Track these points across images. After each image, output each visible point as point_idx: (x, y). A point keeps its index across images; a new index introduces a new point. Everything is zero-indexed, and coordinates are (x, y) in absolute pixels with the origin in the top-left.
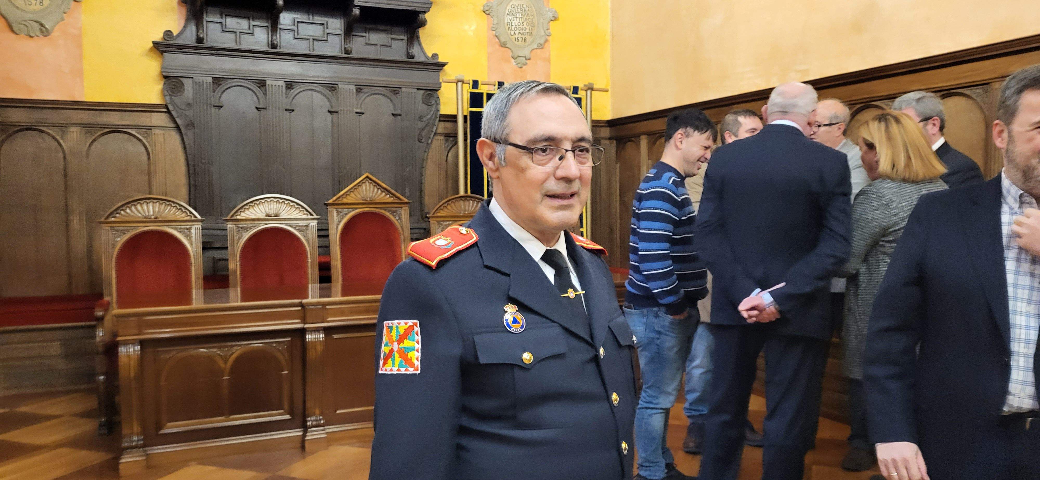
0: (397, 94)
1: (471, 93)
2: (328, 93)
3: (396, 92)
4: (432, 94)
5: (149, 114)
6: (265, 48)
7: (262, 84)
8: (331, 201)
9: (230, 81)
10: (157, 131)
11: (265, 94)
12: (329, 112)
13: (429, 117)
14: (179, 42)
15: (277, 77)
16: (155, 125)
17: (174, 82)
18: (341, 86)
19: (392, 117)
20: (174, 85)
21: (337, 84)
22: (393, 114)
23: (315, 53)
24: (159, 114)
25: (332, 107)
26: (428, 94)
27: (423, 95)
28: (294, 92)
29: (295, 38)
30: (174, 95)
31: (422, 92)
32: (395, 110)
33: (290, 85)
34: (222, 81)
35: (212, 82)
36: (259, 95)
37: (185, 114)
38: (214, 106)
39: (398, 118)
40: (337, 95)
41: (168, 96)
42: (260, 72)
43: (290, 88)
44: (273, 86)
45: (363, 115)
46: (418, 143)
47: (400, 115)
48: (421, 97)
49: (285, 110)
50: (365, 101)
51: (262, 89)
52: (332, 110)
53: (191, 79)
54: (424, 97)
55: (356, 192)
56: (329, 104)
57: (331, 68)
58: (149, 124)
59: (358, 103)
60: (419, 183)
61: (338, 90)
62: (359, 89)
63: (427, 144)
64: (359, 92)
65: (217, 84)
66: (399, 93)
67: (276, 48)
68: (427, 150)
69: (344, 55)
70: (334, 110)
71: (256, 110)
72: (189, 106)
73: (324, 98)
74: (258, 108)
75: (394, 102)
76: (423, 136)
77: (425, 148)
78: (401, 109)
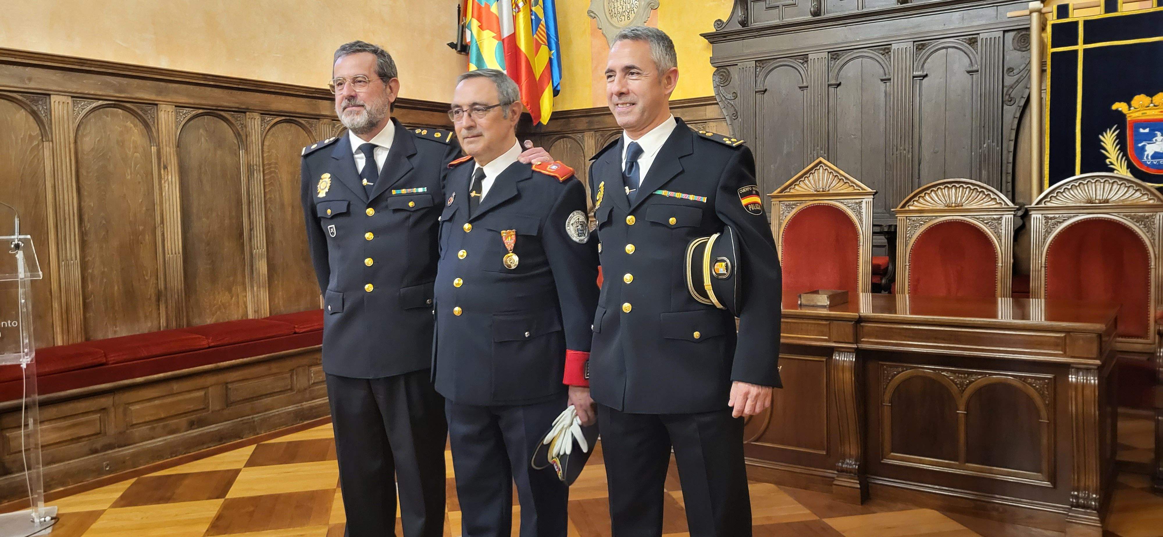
0: (974, 43)
2: (881, 58)
3: (973, 40)
4: (1024, 35)
5: (704, 107)
6: (809, 17)
7: (805, 58)
8: (775, 193)
9: (772, 62)
10: (712, 124)
11: (807, 71)
12: (882, 80)
13: (1021, 68)
14: (727, 29)
15: (818, 49)
16: (710, 118)
17: (721, 72)
18: (894, 47)
19: (968, 75)
20: (722, 75)
21: (890, 44)
22: (968, 72)
23: (865, 10)
24: (713, 106)
25: (885, 75)
26: (1022, 35)
27: (1012, 39)
28: (839, 62)
30: (722, 85)
31: (1011, 35)
32: (972, 64)
33: (835, 55)
34: (766, 63)
35: (756, 66)
36: (802, 72)
37: (731, 104)
38: (756, 92)
39: (975, 76)
40: (890, 58)
41: (716, 87)
42: (800, 46)
43: (835, 59)
44: (816, 59)
45: (926, 79)
46: (1005, 107)
47: (977, 71)
48: (1011, 42)
49: (829, 85)
50: (929, 60)
51: (805, 65)
52: (884, 78)
53: (737, 66)
54: (1016, 41)
55: (806, 181)
56: (882, 70)
57: (882, 26)
58: (704, 118)
59: (918, 64)
60: (1005, 162)
61: (892, 51)
62: (921, 45)
63: (1019, 106)
64: (920, 49)
65: (760, 67)
66: (977, 41)
67: (819, 15)
68: (1018, 115)
69: (900, 6)
70: (887, 77)
71: (799, 90)
72: (734, 94)
73: (877, 63)
74: (800, 88)
75: (971, 55)
76: (1012, 96)
77: (1015, 114)
78: (979, 63)
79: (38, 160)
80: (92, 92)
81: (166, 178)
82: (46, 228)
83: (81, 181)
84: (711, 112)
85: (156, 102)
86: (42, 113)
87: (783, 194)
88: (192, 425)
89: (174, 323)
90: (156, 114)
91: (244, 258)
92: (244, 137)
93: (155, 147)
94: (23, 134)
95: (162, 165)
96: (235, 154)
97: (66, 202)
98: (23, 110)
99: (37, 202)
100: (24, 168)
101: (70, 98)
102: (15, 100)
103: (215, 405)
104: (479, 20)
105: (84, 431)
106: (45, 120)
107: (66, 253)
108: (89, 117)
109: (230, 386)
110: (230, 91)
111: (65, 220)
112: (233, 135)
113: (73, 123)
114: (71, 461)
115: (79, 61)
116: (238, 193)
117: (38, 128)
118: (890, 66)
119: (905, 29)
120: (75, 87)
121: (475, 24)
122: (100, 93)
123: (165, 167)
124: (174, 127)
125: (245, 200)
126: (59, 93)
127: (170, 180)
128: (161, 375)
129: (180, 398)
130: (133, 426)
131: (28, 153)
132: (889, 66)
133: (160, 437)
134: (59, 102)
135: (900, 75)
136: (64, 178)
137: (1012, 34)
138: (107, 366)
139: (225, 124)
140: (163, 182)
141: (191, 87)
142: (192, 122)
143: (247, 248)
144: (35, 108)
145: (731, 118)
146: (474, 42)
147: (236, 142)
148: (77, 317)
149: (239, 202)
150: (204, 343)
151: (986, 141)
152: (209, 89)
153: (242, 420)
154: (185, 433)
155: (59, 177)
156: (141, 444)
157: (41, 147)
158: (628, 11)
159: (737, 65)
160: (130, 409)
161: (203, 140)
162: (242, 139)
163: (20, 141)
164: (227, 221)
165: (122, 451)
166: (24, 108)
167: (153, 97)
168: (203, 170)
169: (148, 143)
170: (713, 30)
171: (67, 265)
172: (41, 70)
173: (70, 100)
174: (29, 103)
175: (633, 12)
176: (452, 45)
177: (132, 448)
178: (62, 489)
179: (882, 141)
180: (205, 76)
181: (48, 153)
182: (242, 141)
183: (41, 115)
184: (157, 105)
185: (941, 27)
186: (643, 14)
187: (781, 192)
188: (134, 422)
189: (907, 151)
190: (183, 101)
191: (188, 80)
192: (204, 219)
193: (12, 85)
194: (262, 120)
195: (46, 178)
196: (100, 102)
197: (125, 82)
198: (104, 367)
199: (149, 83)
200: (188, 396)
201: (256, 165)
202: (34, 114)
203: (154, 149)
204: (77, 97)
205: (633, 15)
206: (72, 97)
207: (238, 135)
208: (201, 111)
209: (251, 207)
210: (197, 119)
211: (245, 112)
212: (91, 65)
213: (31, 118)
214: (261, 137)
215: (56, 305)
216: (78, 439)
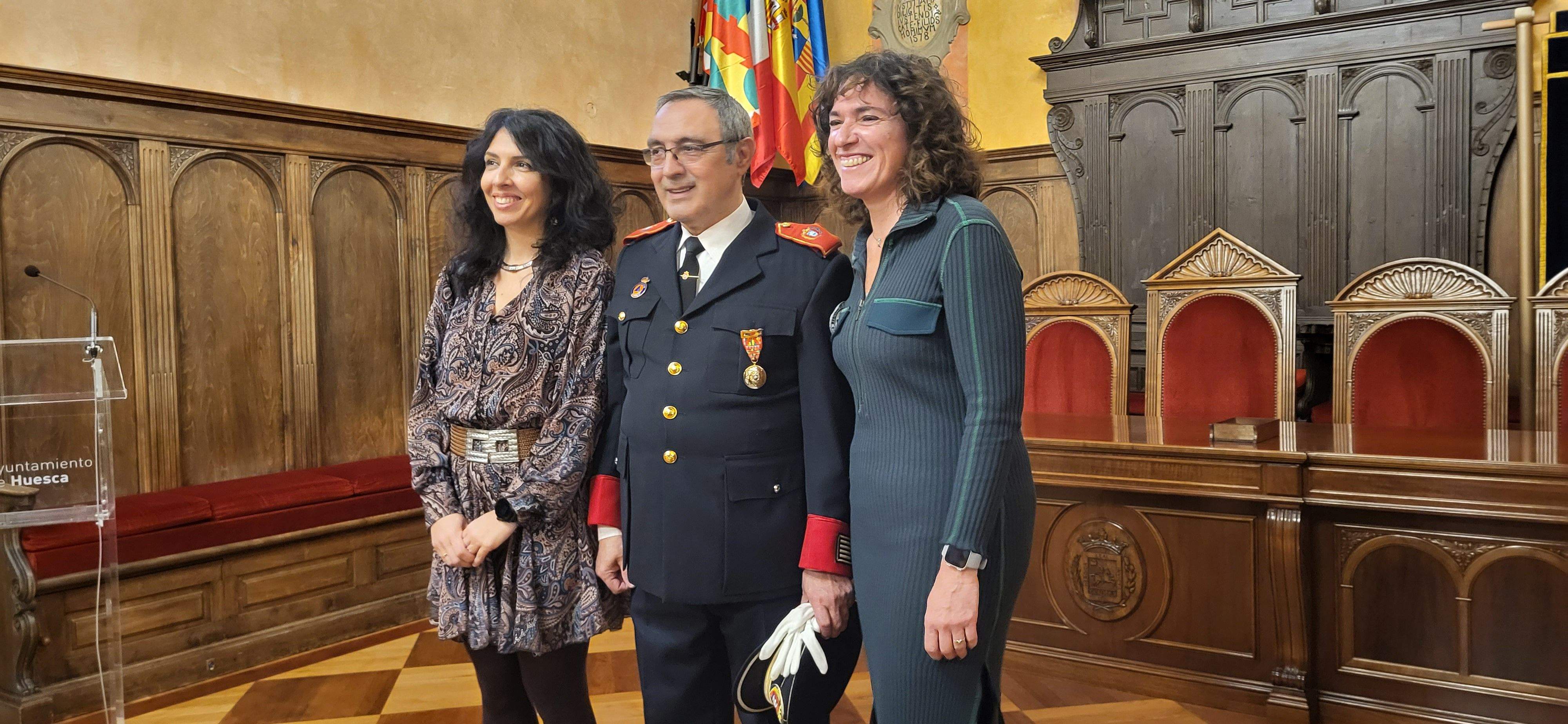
0: (1427, 67)
1: (1552, 42)
2: (1290, 89)
3: (1426, 64)
4: (1508, 55)
5: (1035, 160)
6: (1187, 34)
7: (1180, 91)
8: (1152, 279)
9: (1133, 96)
10: (1046, 184)
11: (1184, 108)
12: (1292, 121)
13: (1497, 102)
14: (1068, 51)
15: (1198, 77)
16: (1043, 175)
17: (1059, 110)
18: (1311, 73)
19: (1419, 113)
20: (1061, 115)
21: (1305, 71)
22: (1419, 109)
23: (1268, 23)
24: (1048, 159)
25: (1298, 113)
26: (1497, 57)
27: (1485, 62)
28: (1231, 96)
29: (1233, 7)
30: (1061, 129)
32: (1424, 97)
33: (1224, 85)
34: (1124, 97)
35: (1110, 102)
36: (1176, 110)
37: (1074, 156)
38: (1110, 138)
39: (1429, 114)
40: (1304, 89)
41: (1053, 132)
42: (1174, 74)
43: (1224, 92)
44: (1197, 93)
45: (1356, 119)
46: (1474, 157)
47: (1432, 107)
48: (1481, 65)
49: (1215, 128)
50: (1360, 92)
51: (1181, 100)
52: (1296, 117)
53: (1082, 103)
54: (1489, 64)
55: (1198, 262)
56: (1292, 107)
57: (1295, 45)
58: (1036, 175)
59: (1345, 97)
60: (1473, 235)
61: (1307, 79)
62: (1349, 72)
63: (1494, 156)
64: (1348, 77)
65: (1116, 103)
66: (1431, 65)
67: (1201, 30)
68: (1493, 169)
69: (1318, 16)
70: (1300, 116)
71: (1172, 136)
72: (1079, 142)
73: (1285, 97)
74: (1174, 132)
75: (1422, 85)
76: (1484, 141)
77: (1489, 167)
78: (1435, 96)
79: (120, 231)
80: (196, 137)
81: (296, 257)
82: (130, 327)
83: (178, 261)
84: (1045, 166)
85: (284, 152)
86: (127, 165)
87: (1164, 280)
88: (328, 606)
89: (304, 461)
90: (282, 169)
91: (401, 369)
92: (402, 201)
93: (281, 214)
94: (99, 195)
95: (291, 239)
96: (391, 224)
97: (158, 291)
98: (100, 161)
99: (117, 291)
100: (101, 243)
101: (165, 144)
102: (90, 148)
103: (361, 578)
104: (722, 39)
105: (181, 615)
106: (130, 175)
107: (157, 362)
108: (191, 171)
109: (382, 550)
110: (384, 137)
111: (156, 315)
112: (388, 198)
113: (170, 179)
114: (162, 659)
115: (178, 92)
116: (394, 279)
117: (121, 187)
118: (1305, 100)
119: (1327, 49)
120: (172, 129)
121: (716, 44)
122: (207, 138)
123: (295, 242)
124: (307, 187)
125: (403, 288)
126: (150, 137)
127: (301, 259)
128: (288, 535)
129: (314, 567)
130: (248, 607)
131: (107, 221)
132: (1303, 101)
133: (285, 622)
134: (150, 150)
135: (1319, 115)
136: (156, 258)
137: (1482, 55)
138: (212, 523)
139: (377, 182)
140: (291, 262)
141: (332, 130)
142: (331, 179)
143: (405, 356)
144: (117, 159)
145: (1073, 175)
146: (716, 69)
147: (391, 207)
148: (170, 452)
149: (396, 290)
150: (347, 489)
151: (1447, 206)
152: (356, 133)
153: (398, 599)
154: (320, 617)
155: (150, 256)
156: (259, 633)
157: (124, 212)
158: (926, 27)
159: (1082, 100)
160: (244, 584)
161: (346, 201)
162: (399, 203)
163: (95, 205)
164: (378, 318)
165: (233, 642)
166: (102, 159)
167: (280, 144)
168: (347, 246)
169: (272, 208)
170: (1048, 52)
171: (158, 379)
172: (125, 105)
173: (165, 147)
174: (108, 151)
175: (932, 29)
176: (683, 75)
177: (245, 639)
178: (148, 698)
179: (1293, 205)
180: (351, 115)
181: (134, 221)
182: (400, 206)
183: (125, 169)
184: (284, 155)
185: (1379, 46)
186: (948, 30)
187: (1161, 277)
188: (249, 602)
189: (1330, 220)
190: (321, 150)
191: (326, 121)
192: (347, 315)
193: (86, 125)
194: (428, 177)
195: (131, 257)
196: (207, 151)
197: (242, 123)
198: (208, 524)
199: (274, 124)
200: (323, 564)
201: (419, 239)
202: (116, 167)
203: (279, 216)
204: (175, 143)
205: (934, 33)
206: (169, 143)
207: (394, 197)
208: (344, 164)
209: (412, 296)
210: (338, 175)
211: (404, 166)
212: (195, 99)
213: (111, 173)
214: (426, 199)
215: (142, 436)
216: (170, 627)
